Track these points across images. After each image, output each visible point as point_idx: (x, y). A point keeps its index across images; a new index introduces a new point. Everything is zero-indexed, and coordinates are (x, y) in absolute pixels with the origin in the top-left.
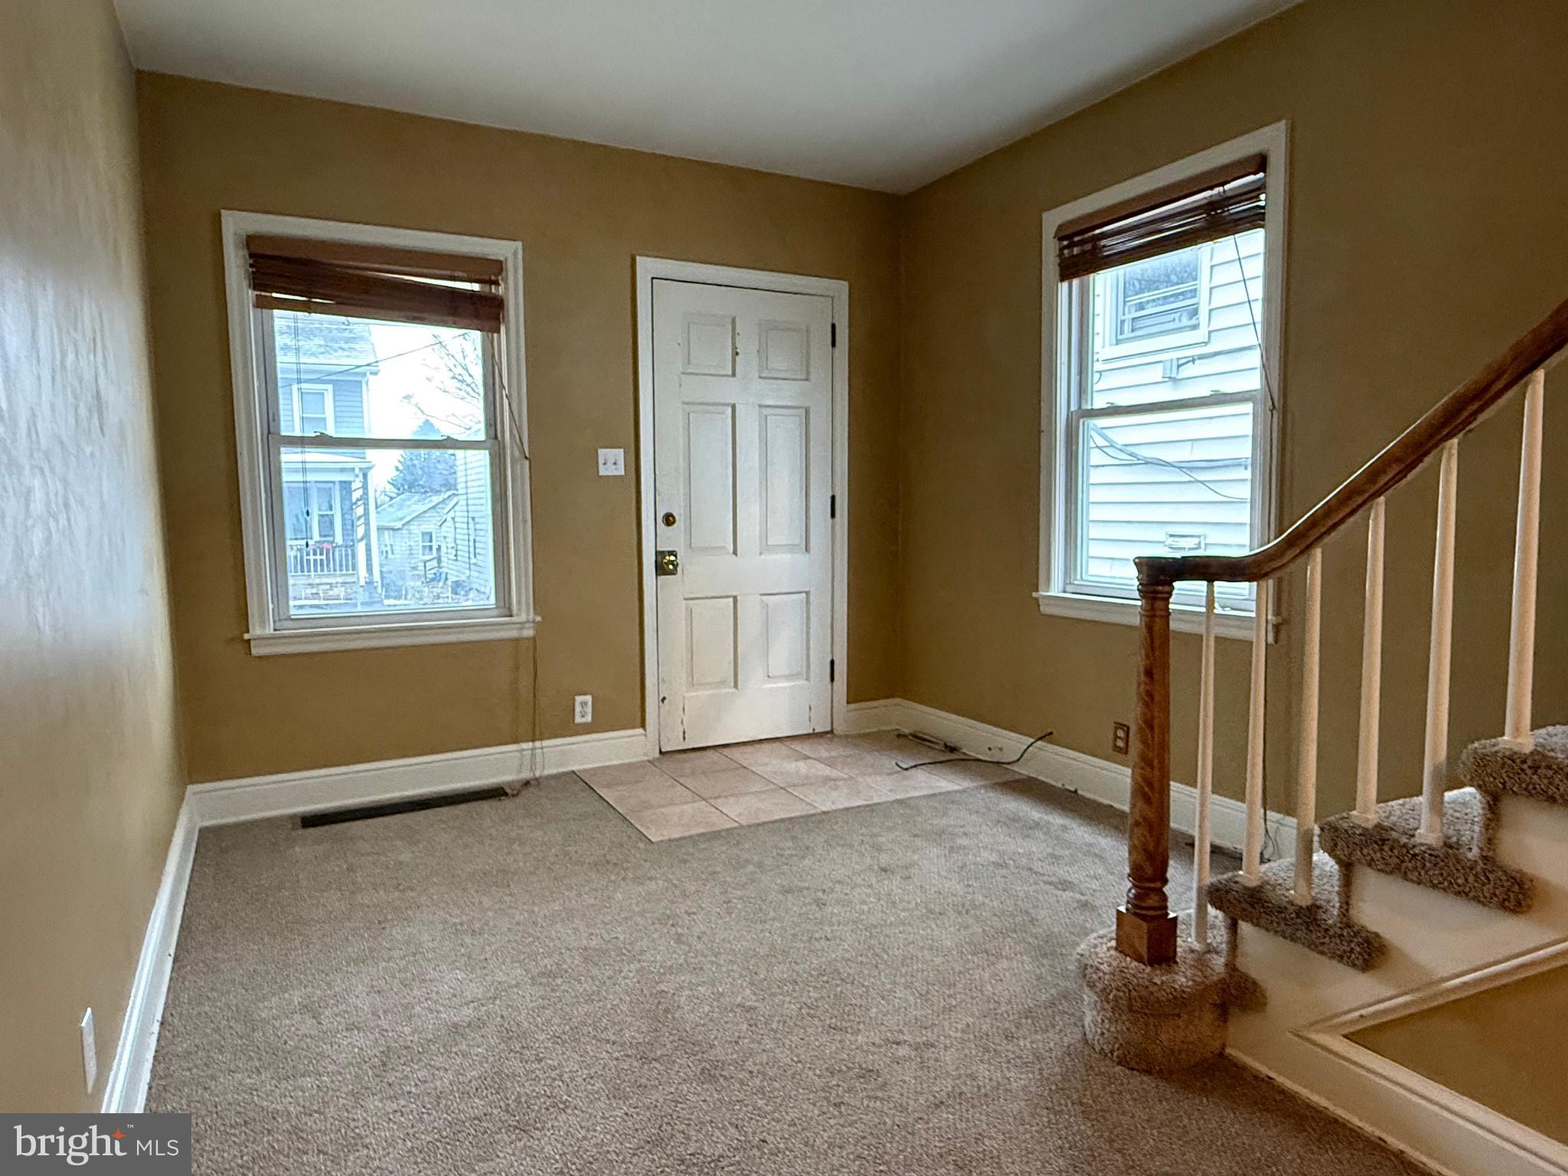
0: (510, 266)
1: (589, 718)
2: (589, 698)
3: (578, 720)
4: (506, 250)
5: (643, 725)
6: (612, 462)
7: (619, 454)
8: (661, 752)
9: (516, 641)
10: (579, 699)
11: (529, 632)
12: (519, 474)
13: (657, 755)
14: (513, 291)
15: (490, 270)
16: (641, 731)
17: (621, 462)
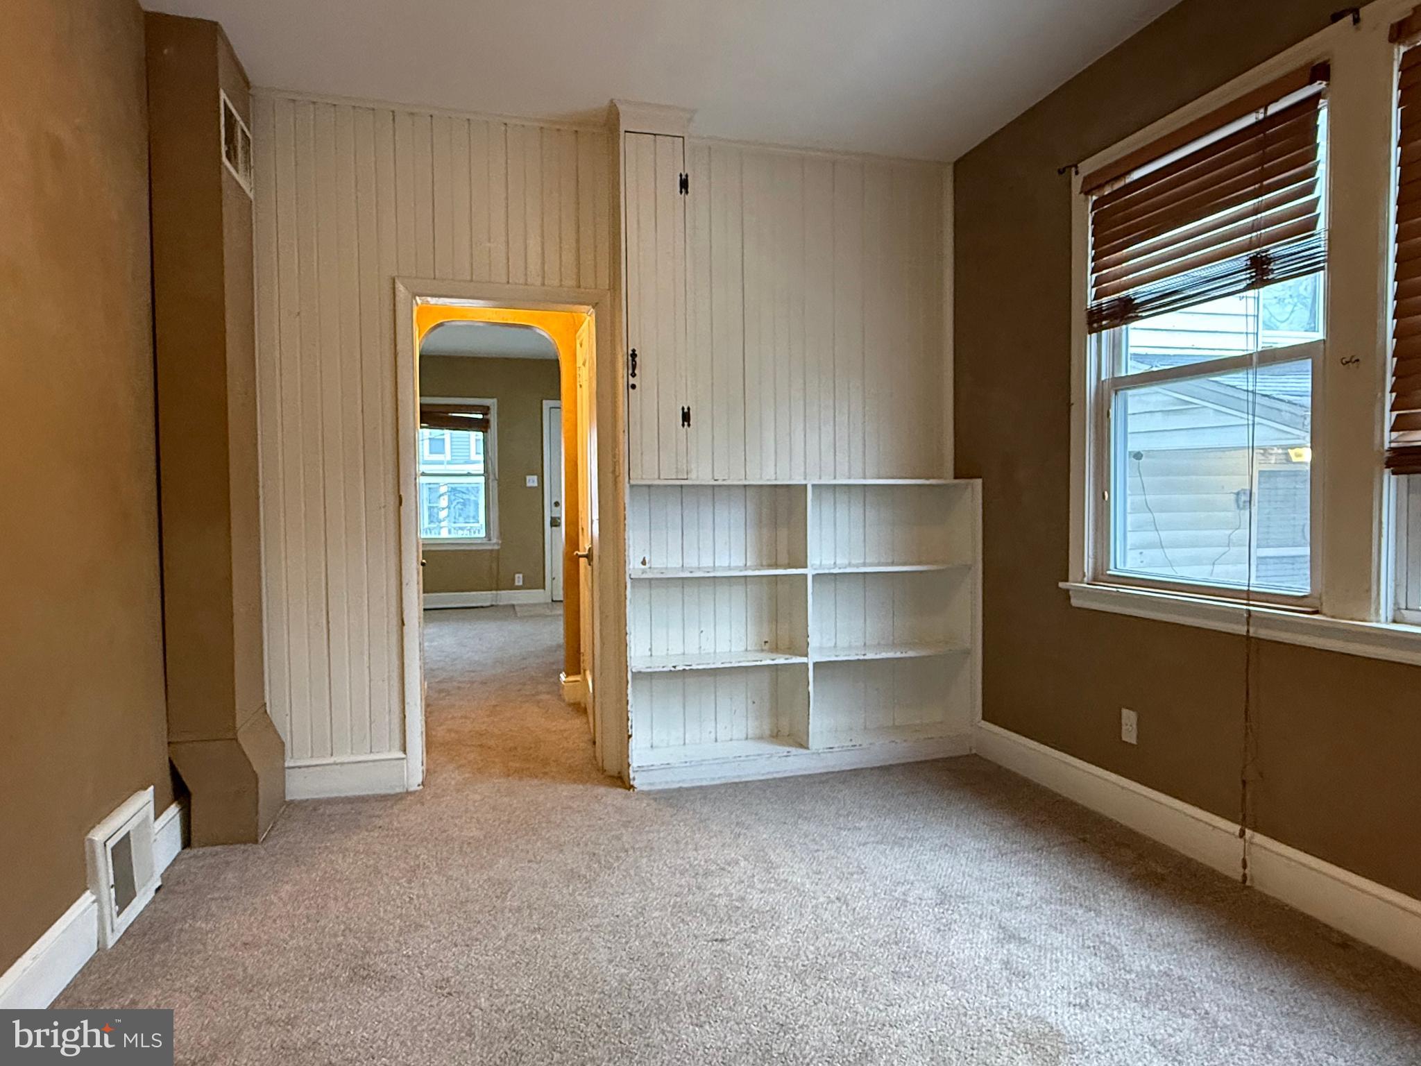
0: (492, 407)
1: (521, 583)
2: (521, 576)
3: (517, 584)
4: (491, 402)
5: (544, 588)
6: (532, 481)
7: (535, 477)
8: (553, 601)
9: (492, 551)
10: (517, 576)
11: (496, 547)
12: (494, 485)
13: (550, 601)
14: (493, 418)
15: (485, 410)
16: (542, 591)
17: (536, 481)
